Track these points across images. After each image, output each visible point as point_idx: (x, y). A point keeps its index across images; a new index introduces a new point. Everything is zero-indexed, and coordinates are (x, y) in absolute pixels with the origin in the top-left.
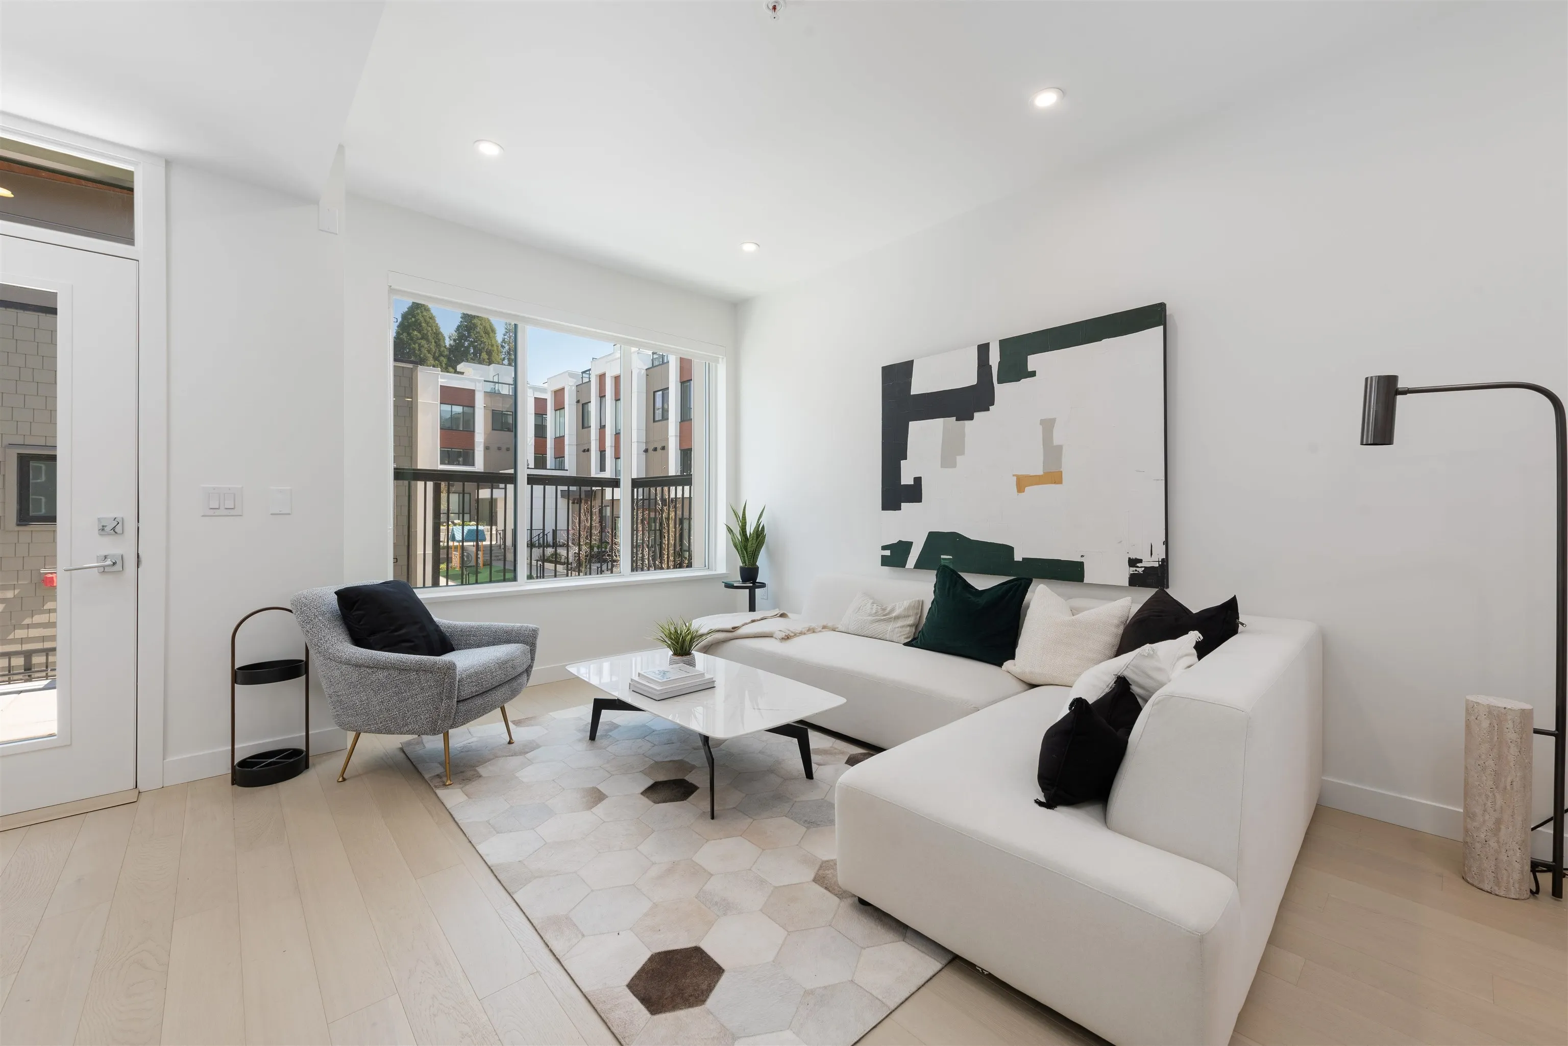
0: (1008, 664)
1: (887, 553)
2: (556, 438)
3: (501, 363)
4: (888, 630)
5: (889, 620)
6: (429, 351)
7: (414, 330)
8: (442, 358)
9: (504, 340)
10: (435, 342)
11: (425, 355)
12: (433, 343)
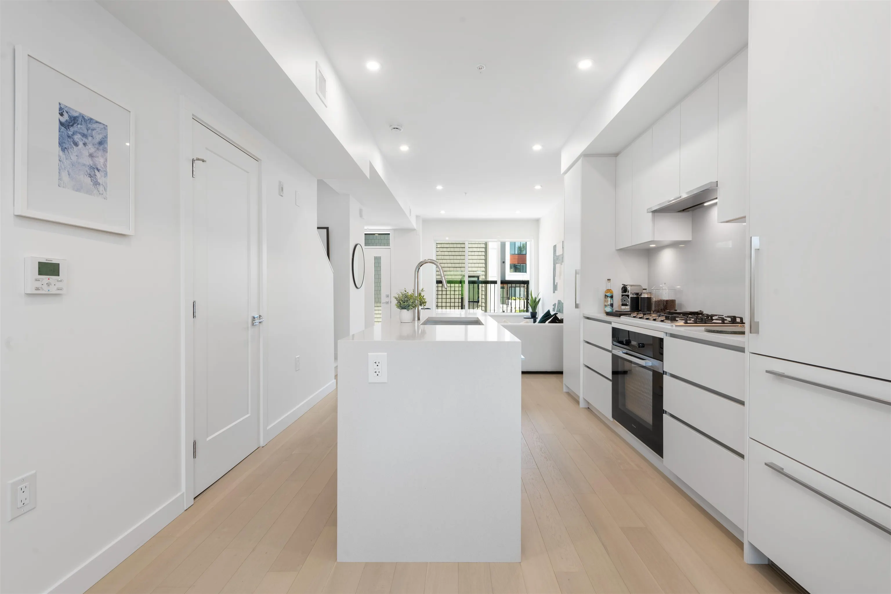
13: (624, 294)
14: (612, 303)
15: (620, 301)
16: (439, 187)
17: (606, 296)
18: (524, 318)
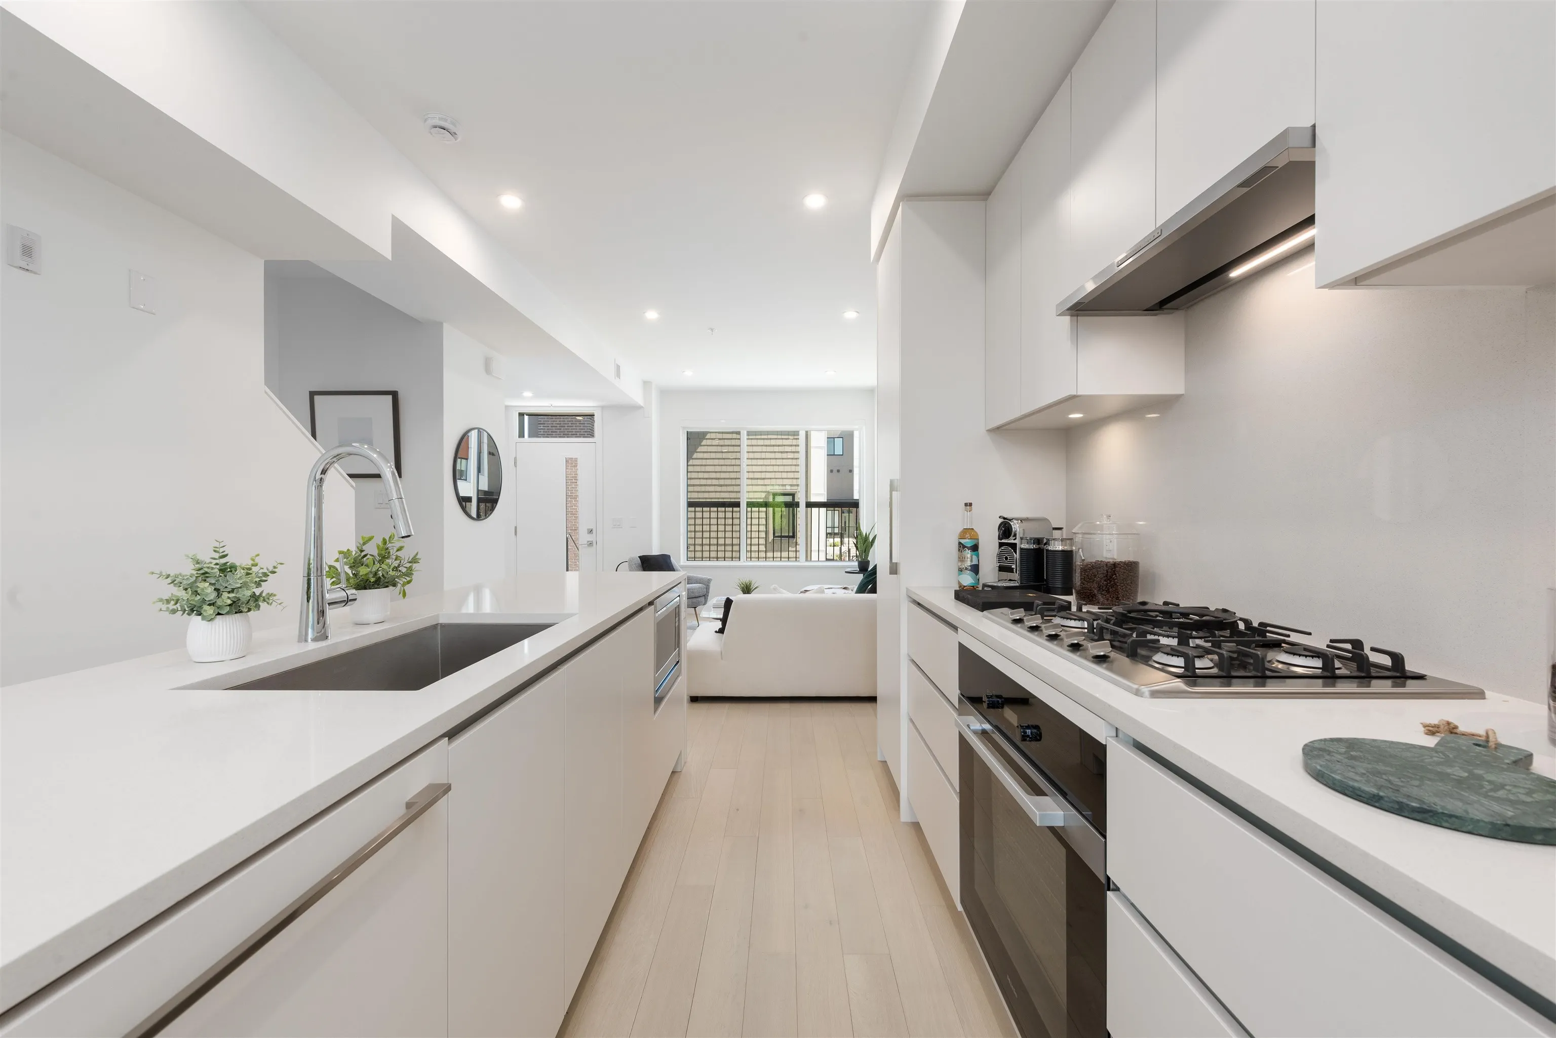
13: (1003, 541)
14: (975, 562)
15: (995, 559)
16: (652, 315)
17: (962, 546)
18: (847, 572)
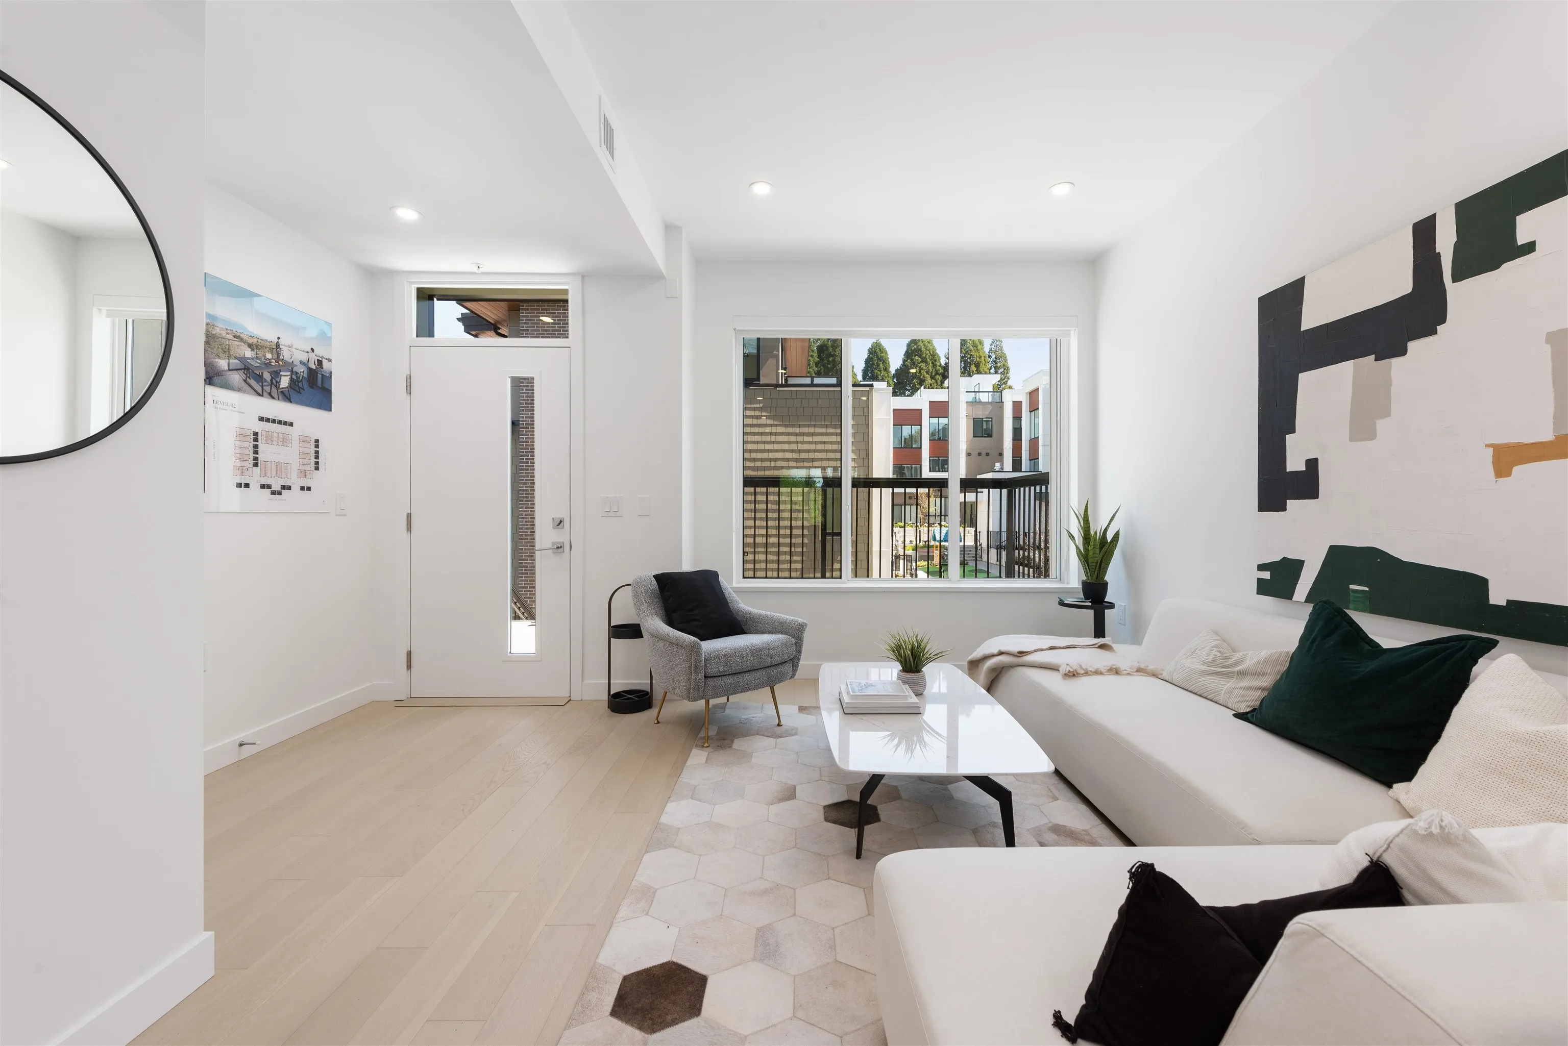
0: (1399, 788)
1: (1266, 575)
2: (1031, 440)
3: (988, 372)
4: (1222, 690)
5: (1228, 675)
6: (927, 372)
7: (916, 355)
8: (938, 377)
9: (991, 351)
10: (932, 363)
11: (924, 377)
12: (931, 364)
